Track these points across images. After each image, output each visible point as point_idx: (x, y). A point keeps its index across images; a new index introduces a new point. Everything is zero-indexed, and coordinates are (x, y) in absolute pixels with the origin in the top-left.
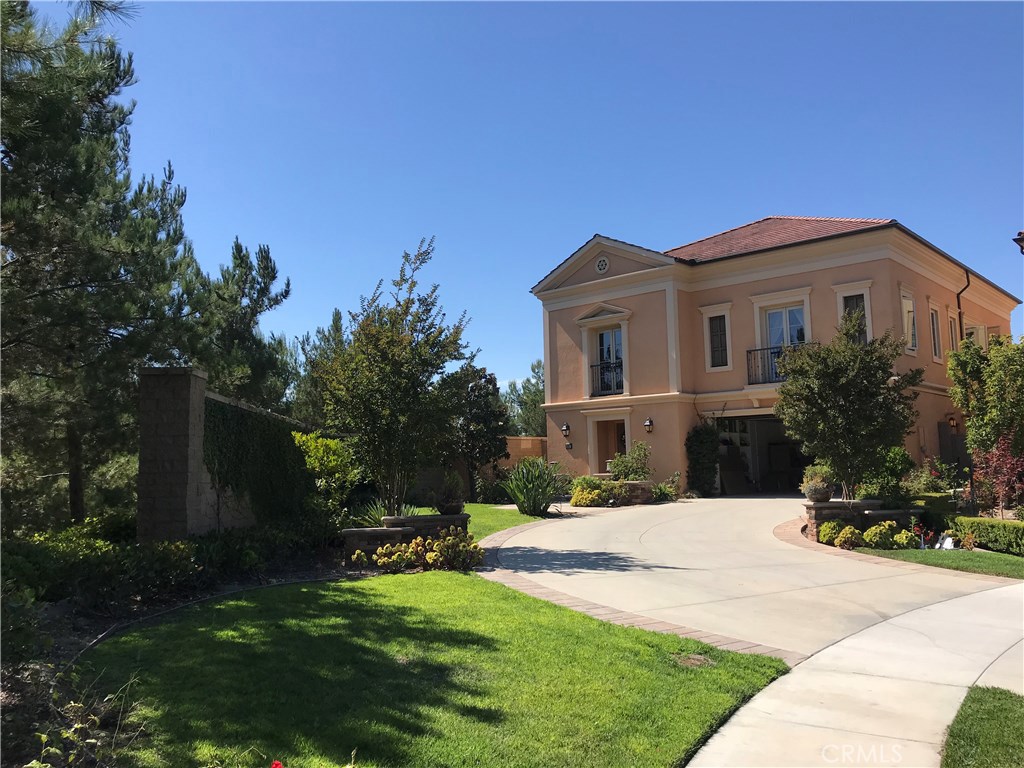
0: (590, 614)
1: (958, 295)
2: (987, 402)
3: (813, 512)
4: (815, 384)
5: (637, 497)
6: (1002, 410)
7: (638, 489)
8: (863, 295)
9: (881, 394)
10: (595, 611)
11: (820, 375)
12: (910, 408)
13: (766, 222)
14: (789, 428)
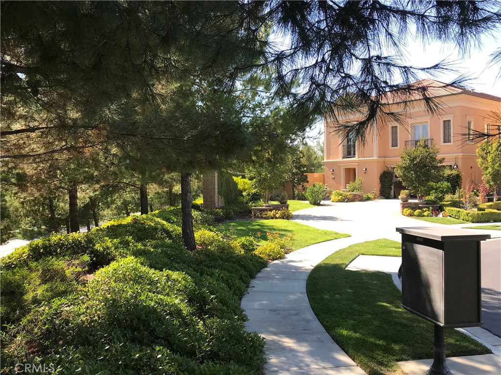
3: (402, 205)
5: (357, 199)
7: (357, 196)
8: (450, 120)
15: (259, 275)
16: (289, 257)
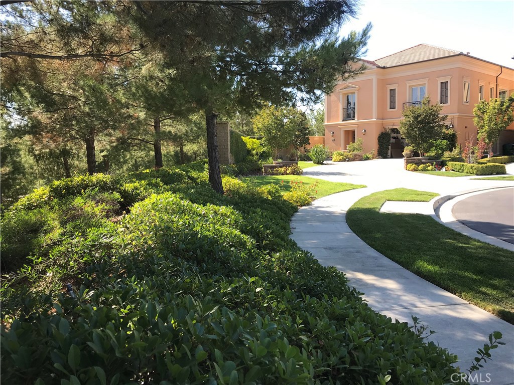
1: (497, 77)
3: (406, 161)
5: (357, 158)
7: (358, 155)
8: (448, 82)
15: (293, 218)
16: (316, 203)
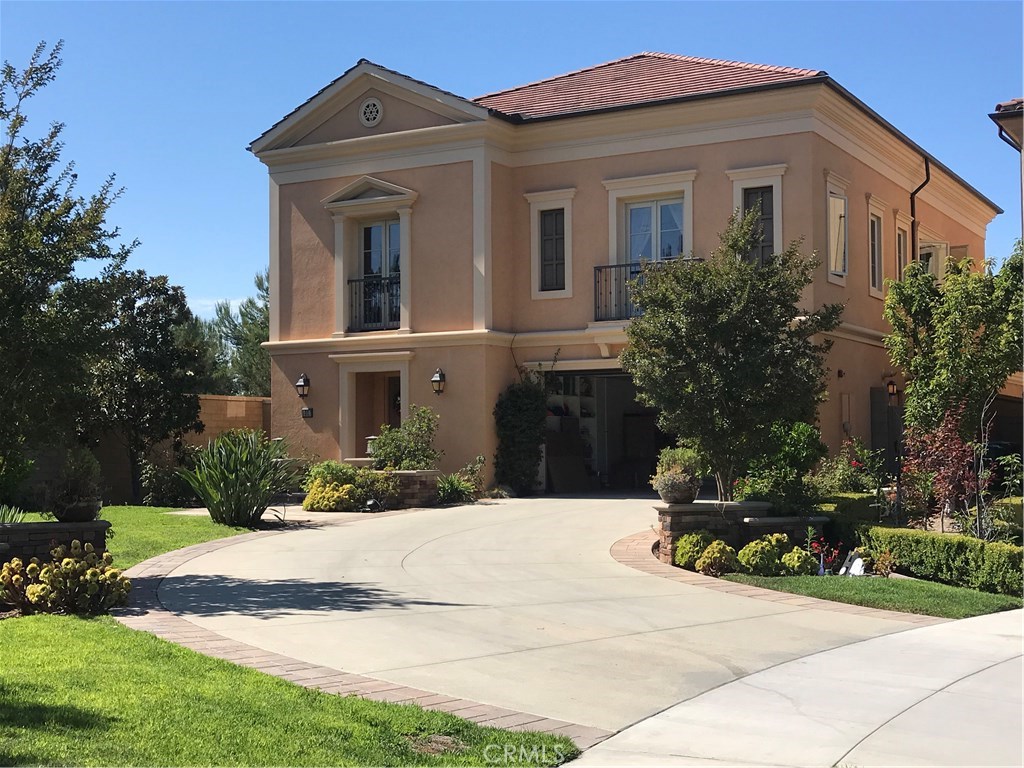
0: (288, 679)
1: (913, 195)
2: (936, 359)
3: (669, 519)
4: (682, 322)
5: (413, 496)
6: (954, 370)
7: (415, 483)
8: (771, 188)
9: (779, 341)
10: (301, 674)
11: (691, 308)
12: (818, 364)
13: (636, 62)
14: (641, 390)
